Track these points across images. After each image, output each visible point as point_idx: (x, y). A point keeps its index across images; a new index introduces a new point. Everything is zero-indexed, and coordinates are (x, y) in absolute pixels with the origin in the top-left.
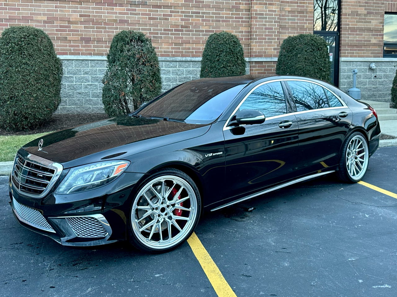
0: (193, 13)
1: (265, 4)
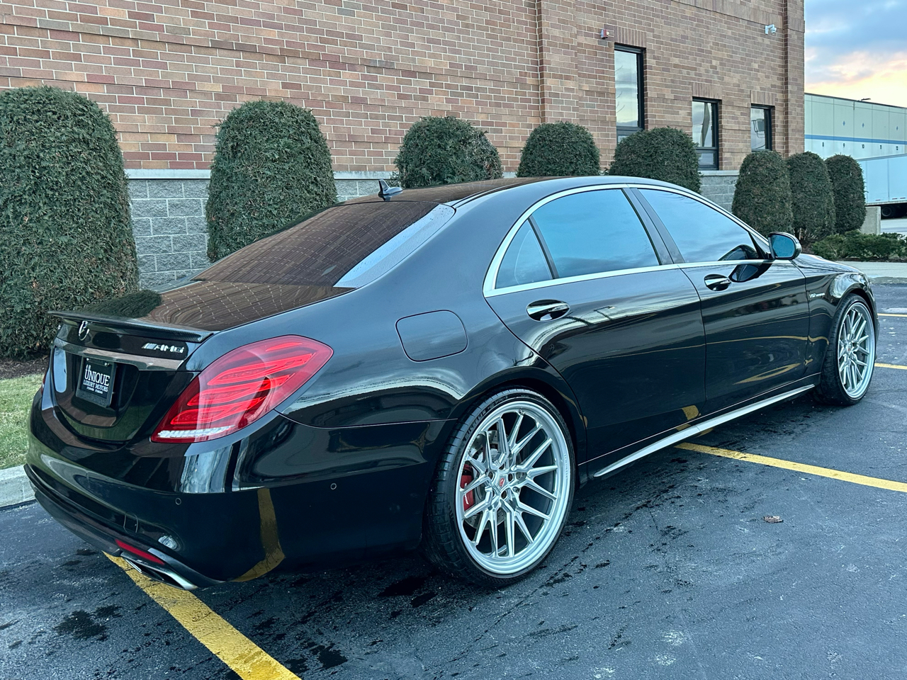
0: (463, 88)
1: (561, 77)
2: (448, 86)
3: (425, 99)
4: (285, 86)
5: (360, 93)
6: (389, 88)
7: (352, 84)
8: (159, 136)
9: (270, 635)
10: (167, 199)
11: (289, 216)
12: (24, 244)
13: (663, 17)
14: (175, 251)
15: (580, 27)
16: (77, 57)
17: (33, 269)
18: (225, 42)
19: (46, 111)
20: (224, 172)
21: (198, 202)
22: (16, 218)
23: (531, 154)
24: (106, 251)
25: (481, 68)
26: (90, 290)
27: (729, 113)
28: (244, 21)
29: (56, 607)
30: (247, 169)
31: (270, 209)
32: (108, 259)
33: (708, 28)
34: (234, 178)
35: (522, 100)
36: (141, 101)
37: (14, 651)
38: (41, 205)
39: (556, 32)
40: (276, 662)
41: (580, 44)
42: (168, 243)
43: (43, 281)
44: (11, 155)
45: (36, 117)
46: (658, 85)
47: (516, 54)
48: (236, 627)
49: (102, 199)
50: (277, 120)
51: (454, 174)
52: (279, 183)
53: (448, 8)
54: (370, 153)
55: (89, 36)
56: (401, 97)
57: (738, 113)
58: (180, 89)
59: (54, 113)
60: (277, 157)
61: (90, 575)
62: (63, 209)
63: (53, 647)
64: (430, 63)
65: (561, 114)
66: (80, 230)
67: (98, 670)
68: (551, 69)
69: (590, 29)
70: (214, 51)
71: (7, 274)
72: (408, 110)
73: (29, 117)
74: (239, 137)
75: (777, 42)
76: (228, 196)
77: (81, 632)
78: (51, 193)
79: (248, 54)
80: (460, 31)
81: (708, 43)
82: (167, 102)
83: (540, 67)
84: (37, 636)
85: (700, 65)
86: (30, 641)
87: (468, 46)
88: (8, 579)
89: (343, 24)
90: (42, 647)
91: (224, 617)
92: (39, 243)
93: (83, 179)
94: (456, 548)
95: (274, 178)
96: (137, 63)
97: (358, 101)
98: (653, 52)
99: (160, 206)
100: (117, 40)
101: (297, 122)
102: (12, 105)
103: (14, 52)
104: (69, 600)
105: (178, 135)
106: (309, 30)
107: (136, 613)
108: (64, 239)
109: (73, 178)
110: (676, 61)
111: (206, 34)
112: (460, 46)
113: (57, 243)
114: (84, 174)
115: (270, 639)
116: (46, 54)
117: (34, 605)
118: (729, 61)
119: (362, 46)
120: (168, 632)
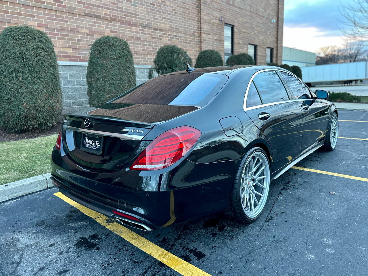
1: (207, 34)
2: (169, 35)
3: (161, 39)
4: (112, 32)
5: (138, 35)
6: (148, 34)
7: (136, 32)
8: (65, 48)
9: (168, 245)
10: (68, 73)
11: (119, 80)
12: (20, 88)
13: (240, 15)
14: (71, 93)
15: (213, 16)
16: (33, 16)
17: (24, 98)
18: (90, 14)
19: (27, 36)
20: (94, 63)
21: (80, 74)
22: (16, 78)
23: (200, 61)
24: (52, 92)
25: (180, 29)
26: (46, 107)
27: (260, 49)
28: (97, 6)
29: (71, 236)
30: (103, 62)
31: (112, 77)
32: (52, 95)
33: (254, 19)
34: (98, 65)
35: (194, 41)
36: (58, 35)
37: (61, 256)
38: (27, 73)
39: (205, 17)
40: (176, 257)
41: (213, 22)
42: (68, 90)
43: (28, 103)
44: (13, 52)
45: (23, 38)
46: (238, 39)
47: (192, 24)
48: (152, 242)
49: (50, 71)
50: (115, 43)
51: (176, 66)
52: (116, 67)
53: (169, 6)
54: (142, 58)
55: (37, 8)
56: (153, 38)
57: (262, 50)
58: (73, 30)
59: (30, 36)
60: (115, 58)
61: (80, 221)
62: (35, 75)
63: (78, 254)
64: (163, 26)
65: (207, 47)
66: (42, 83)
67: (102, 264)
68: (204, 31)
69: (217, 17)
70: (85, 17)
71: (13, 100)
72: (155, 43)
73: (20, 37)
74: (100, 50)
75: (275, 26)
76: (96, 72)
77: (87, 246)
78: (30, 68)
79: (98, 19)
80: (173, 15)
81: (254, 24)
82: (68, 36)
83: (200, 29)
84: (68, 249)
85: (251, 32)
86: (66, 251)
87: (176, 21)
88: (45, 224)
89: (132, 9)
90: (72, 254)
91: (145, 238)
92: (26, 88)
93: (42, 63)
94: (240, 209)
95: (114, 66)
96: (56, 20)
97: (138, 39)
98: (236, 27)
99: (65, 76)
100: (48, 10)
101: (122, 44)
102: (13, 32)
103: (8, 12)
104: (76, 233)
105: (73, 49)
106: (120, 11)
107: (107, 237)
108: (36, 87)
109: (39, 62)
110: (244, 30)
111: (82, 10)
112: (173, 20)
113: (33, 88)
114: (43, 61)
115: (169, 247)
116: (21, 14)
117: (61, 235)
118: (260, 31)
119: (139, 18)
120: (124, 245)
